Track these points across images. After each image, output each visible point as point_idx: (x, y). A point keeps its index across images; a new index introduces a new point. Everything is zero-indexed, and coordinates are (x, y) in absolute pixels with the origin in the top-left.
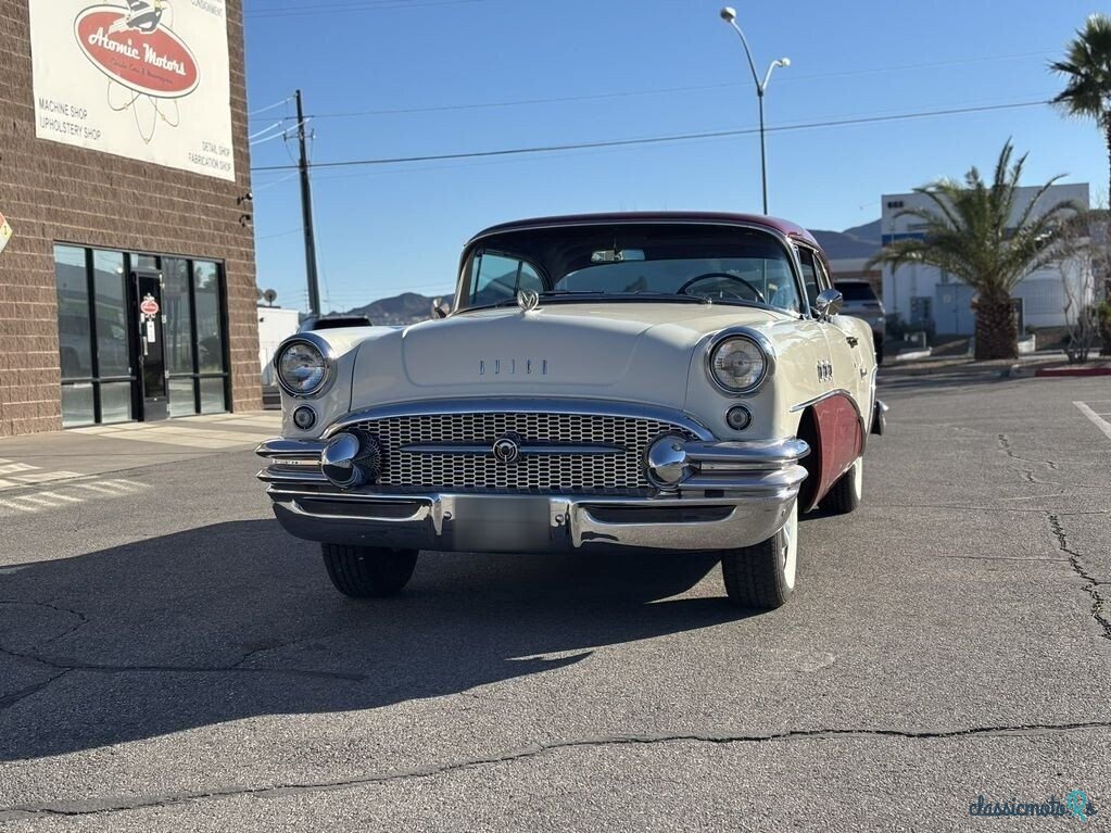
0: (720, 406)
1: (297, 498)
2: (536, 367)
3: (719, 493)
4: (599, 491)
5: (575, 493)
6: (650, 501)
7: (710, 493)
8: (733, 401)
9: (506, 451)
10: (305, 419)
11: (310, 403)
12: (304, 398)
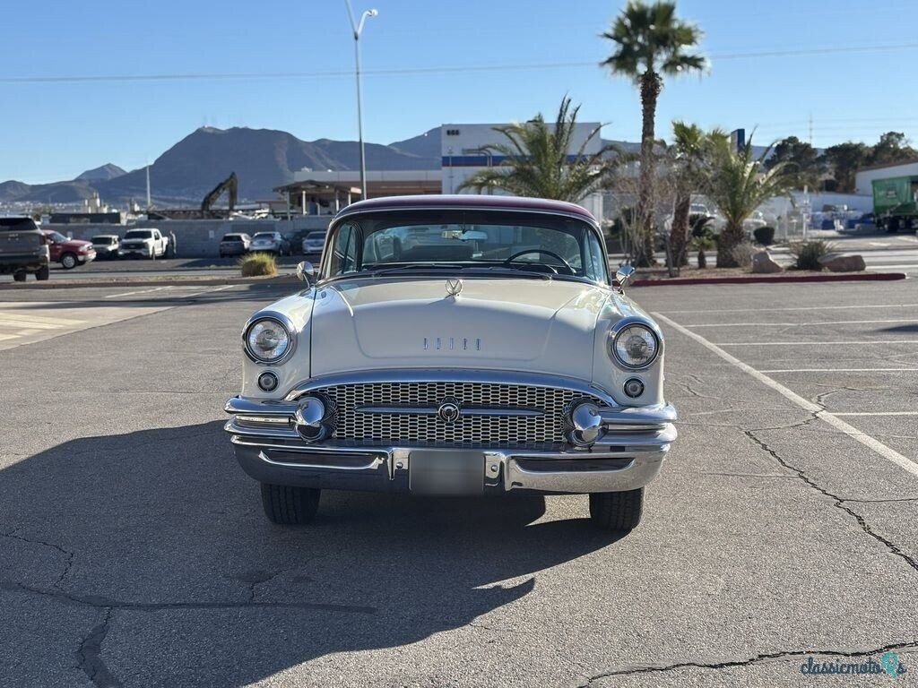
0: (619, 378)
1: (265, 450)
2: (471, 345)
3: (622, 449)
4: (522, 445)
5: (502, 446)
6: (564, 455)
7: (614, 449)
8: (629, 375)
9: (449, 413)
10: (269, 382)
11: (272, 369)
12: (269, 365)
